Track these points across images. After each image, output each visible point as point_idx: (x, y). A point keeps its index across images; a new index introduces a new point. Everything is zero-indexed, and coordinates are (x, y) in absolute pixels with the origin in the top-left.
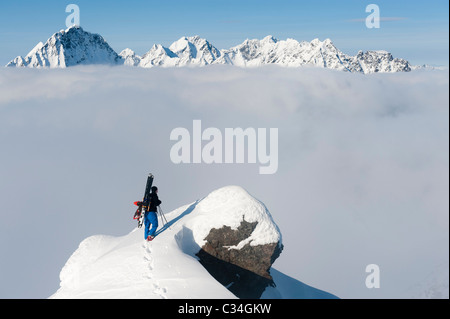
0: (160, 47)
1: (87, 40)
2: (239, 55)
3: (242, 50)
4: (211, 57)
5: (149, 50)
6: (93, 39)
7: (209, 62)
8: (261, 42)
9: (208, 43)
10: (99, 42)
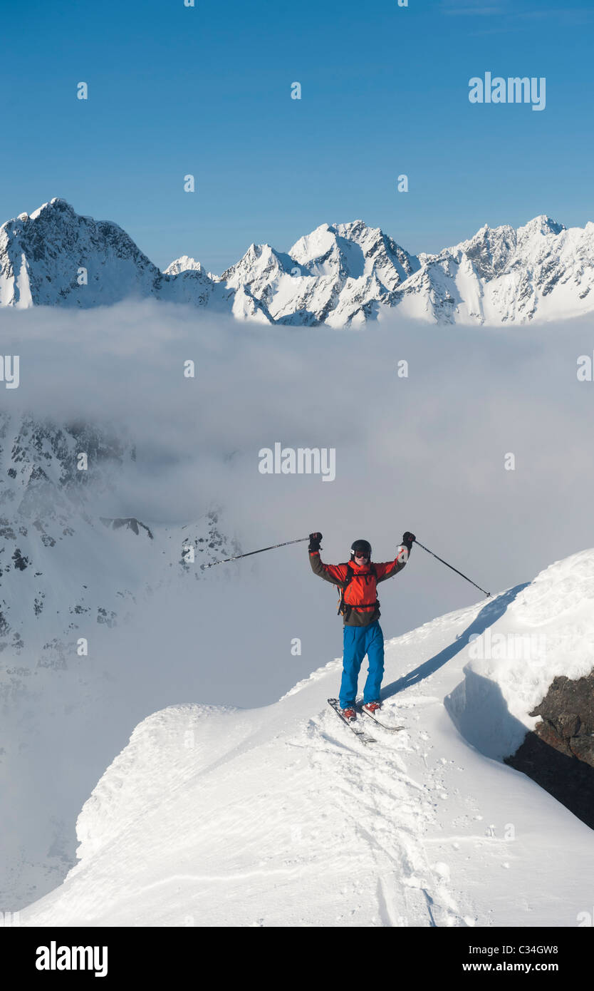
0: (267, 252)
1: (85, 236)
2: (465, 265)
3: (472, 254)
4: (393, 273)
5: (240, 259)
6: (97, 236)
7: (390, 287)
8: (521, 232)
9: (385, 239)
10: (115, 242)
